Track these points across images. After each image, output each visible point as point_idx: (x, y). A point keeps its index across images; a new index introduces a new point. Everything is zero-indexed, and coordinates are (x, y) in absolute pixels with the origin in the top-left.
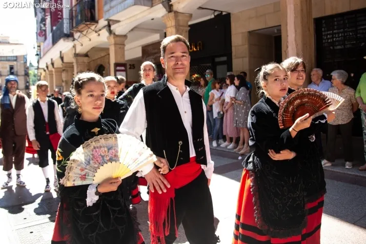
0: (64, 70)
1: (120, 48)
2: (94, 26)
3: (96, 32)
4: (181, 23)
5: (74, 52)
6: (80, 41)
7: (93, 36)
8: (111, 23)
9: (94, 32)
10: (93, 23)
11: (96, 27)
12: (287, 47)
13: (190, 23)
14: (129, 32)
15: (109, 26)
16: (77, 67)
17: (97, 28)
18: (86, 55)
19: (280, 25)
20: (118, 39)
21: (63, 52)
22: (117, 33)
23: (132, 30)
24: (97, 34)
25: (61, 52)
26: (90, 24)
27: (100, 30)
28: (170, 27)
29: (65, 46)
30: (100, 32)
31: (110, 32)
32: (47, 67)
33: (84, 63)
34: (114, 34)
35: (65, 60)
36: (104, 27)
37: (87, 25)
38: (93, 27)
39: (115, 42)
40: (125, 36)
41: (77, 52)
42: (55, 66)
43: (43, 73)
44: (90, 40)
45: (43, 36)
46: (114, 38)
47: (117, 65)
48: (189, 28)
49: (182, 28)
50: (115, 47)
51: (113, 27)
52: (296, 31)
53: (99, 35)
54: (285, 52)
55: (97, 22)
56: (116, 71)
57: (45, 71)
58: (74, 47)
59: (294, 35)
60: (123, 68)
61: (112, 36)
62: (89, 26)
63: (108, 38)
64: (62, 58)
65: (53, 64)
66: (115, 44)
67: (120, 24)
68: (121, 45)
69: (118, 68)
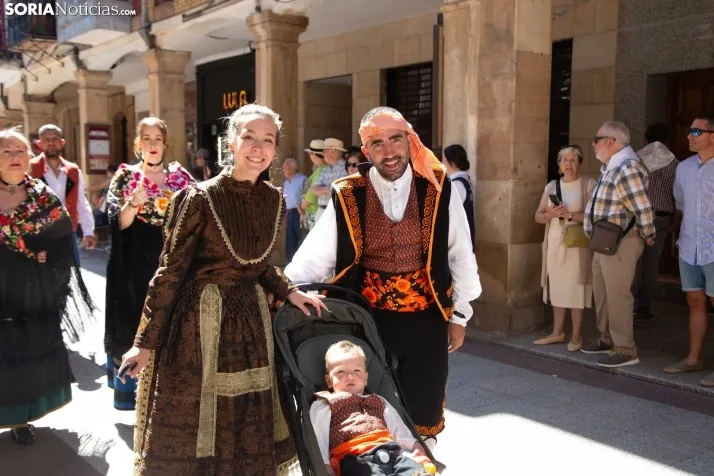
1: (98, 95)
2: (53, 46)
3: (58, 57)
4: (169, 68)
5: (23, 90)
6: (33, 72)
7: (54, 64)
8: (78, 48)
9: (54, 59)
10: (49, 41)
11: (56, 48)
15: (76, 50)
16: (30, 123)
17: (58, 50)
18: (51, 99)
19: (350, 75)
20: (94, 79)
21: (6, 86)
22: (90, 67)
24: (57, 63)
26: (45, 42)
27: (64, 56)
28: (153, 73)
30: (64, 60)
31: (80, 64)
33: (45, 114)
34: (86, 68)
35: (11, 104)
36: (70, 51)
37: (37, 43)
38: (51, 48)
39: (88, 82)
40: (106, 73)
41: (30, 91)
44: (50, 71)
46: (85, 75)
47: (90, 127)
49: (171, 76)
50: (87, 93)
51: (82, 55)
53: (63, 64)
56: (90, 138)
58: (23, 80)
60: (103, 134)
61: (82, 70)
62: (43, 44)
63: (76, 74)
64: (5, 99)
66: (88, 87)
67: (92, 50)
68: (101, 89)
69: (93, 133)
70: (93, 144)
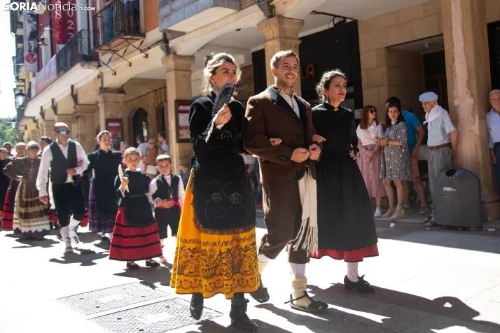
0: (77, 117)
1: (184, 76)
2: (139, 42)
3: (142, 51)
4: (288, 34)
5: (100, 85)
6: (112, 68)
7: (138, 56)
8: (168, 35)
9: (139, 51)
10: (135, 37)
11: (142, 43)
12: (454, 61)
13: (302, 35)
14: (198, 50)
15: (165, 41)
16: (106, 110)
18: (121, 90)
20: (181, 61)
21: (76, 87)
22: (179, 53)
23: (202, 48)
24: (143, 54)
25: (72, 87)
26: (130, 39)
27: (149, 48)
28: (271, 40)
29: (82, 76)
30: (149, 52)
31: (168, 51)
32: (42, 114)
33: (117, 102)
34: (175, 53)
35: (81, 100)
36: (157, 43)
37: (126, 39)
38: (137, 44)
39: (175, 66)
40: (192, 57)
41: (106, 85)
42: (60, 111)
43: (32, 126)
44: (130, 65)
45: (34, 61)
46: (174, 60)
47: (179, 103)
48: (300, 41)
49: (289, 41)
50: (176, 75)
51: (172, 43)
52: (465, 38)
53: (147, 56)
54: (451, 67)
55: (144, 35)
56: (178, 112)
57: (35, 121)
58: (100, 76)
59: (462, 44)
61: (171, 56)
62: (129, 41)
63: (164, 61)
64: (75, 97)
65: (55, 108)
66: (176, 69)
67: (185, 37)
68: (186, 71)
69: (181, 108)
70: (181, 116)
